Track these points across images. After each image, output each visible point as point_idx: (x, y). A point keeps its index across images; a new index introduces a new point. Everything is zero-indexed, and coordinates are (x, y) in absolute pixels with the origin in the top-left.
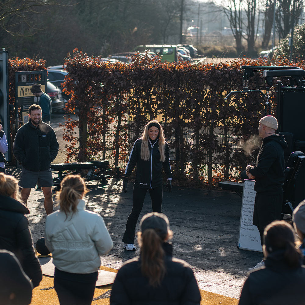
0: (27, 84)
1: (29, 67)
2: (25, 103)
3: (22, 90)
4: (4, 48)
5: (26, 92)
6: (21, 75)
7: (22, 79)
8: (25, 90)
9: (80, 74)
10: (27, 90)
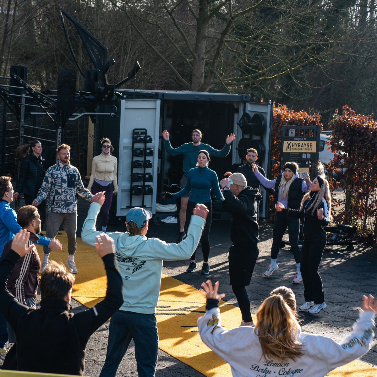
0: (295, 139)
1: (300, 121)
2: (291, 158)
3: (289, 145)
4: (270, 101)
5: (293, 148)
6: (289, 129)
7: (290, 133)
8: (293, 145)
9: (344, 133)
10: (295, 145)
